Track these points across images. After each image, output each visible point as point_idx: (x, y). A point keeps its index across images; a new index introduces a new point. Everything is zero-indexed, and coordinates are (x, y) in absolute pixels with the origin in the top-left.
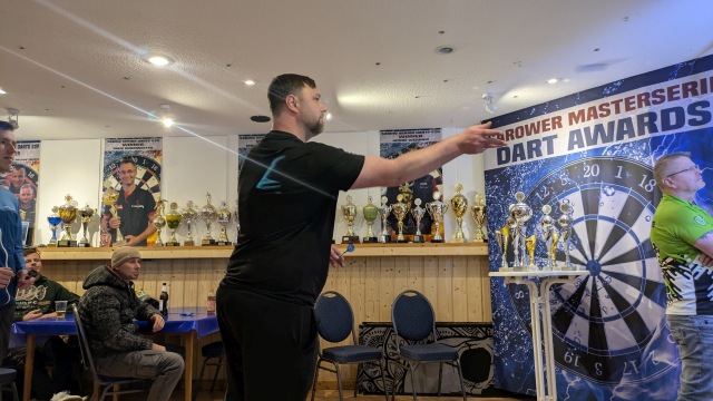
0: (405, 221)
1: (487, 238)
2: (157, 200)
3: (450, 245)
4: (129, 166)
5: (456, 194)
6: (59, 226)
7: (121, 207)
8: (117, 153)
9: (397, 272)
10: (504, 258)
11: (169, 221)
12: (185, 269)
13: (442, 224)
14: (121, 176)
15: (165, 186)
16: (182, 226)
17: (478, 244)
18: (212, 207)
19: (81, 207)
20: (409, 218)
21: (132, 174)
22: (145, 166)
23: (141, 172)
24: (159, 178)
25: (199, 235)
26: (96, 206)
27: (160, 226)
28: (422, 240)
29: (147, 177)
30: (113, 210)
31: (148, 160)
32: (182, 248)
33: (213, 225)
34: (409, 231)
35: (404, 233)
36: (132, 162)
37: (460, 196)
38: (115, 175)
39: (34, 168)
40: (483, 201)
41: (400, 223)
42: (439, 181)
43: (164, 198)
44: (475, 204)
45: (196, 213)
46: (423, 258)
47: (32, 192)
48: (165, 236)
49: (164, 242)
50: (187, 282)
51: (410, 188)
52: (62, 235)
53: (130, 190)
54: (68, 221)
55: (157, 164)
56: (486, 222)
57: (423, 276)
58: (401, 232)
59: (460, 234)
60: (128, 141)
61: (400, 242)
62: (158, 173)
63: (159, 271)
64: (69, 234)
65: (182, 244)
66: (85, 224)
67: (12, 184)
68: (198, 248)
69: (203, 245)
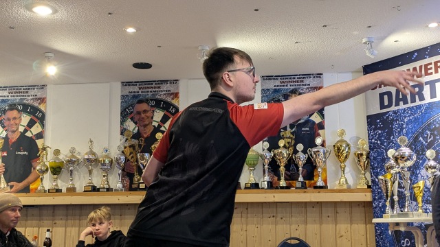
0: (287, 167)
1: (370, 184)
2: (40, 146)
3: (333, 191)
4: (14, 113)
5: (339, 139)
9: (279, 219)
10: (388, 204)
11: (52, 168)
12: (67, 216)
13: (324, 170)
14: (6, 123)
15: (49, 133)
16: (64, 172)
17: (362, 190)
18: (94, 154)
20: (291, 163)
21: (17, 121)
22: (30, 113)
23: (26, 119)
24: (43, 125)
25: (81, 181)
27: (43, 172)
28: (304, 186)
29: (31, 124)
31: (33, 107)
32: (64, 195)
33: (95, 171)
34: (291, 177)
35: (286, 179)
36: (17, 109)
37: (342, 141)
40: (366, 147)
41: (282, 169)
42: (321, 126)
43: (46, 144)
44: (359, 149)
45: (78, 160)
46: (305, 205)
48: (48, 182)
49: (47, 189)
50: (68, 229)
51: (292, 133)
53: (14, 137)
55: (41, 111)
56: (369, 167)
57: (306, 223)
58: (283, 178)
59: (343, 180)
60: (14, 89)
61: (282, 188)
62: (42, 120)
63: (40, 217)
65: (64, 190)
68: (80, 194)
69: (85, 191)
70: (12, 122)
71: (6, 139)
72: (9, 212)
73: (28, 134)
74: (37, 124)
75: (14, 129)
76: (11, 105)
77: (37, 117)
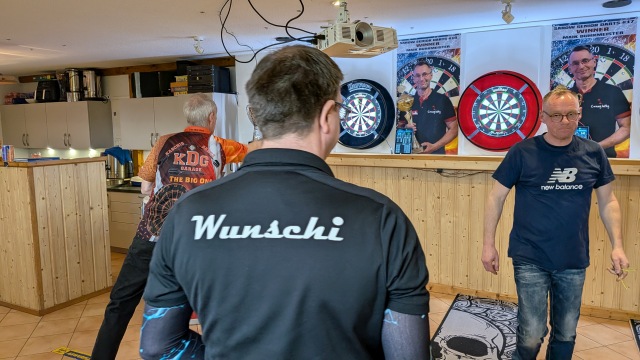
70: (422, 78)
71: (416, 96)
73: (441, 91)
74: (451, 79)
75: (425, 86)
76: (420, 59)
77: (450, 71)
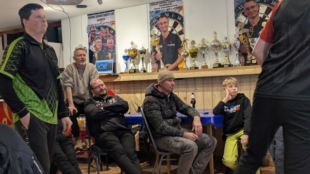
2: (182, 40)
4: (164, 19)
6: (129, 61)
7: (161, 47)
8: (157, 12)
11: (191, 53)
12: (203, 84)
14: (160, 26)
15: (186, 30)
16: (199, 56)
18: (218, 41)
19: (139, 48)
22: (174, 18)
24: (183, 25)
25: (210, 61)
26: (148, 47)
27: (186, 56)
29: (175, 25)
30: (157, 49)
31: (175, 14)
32: (200, 71)
33: (219, 54)
38: (156, 26)
39: (113, 27)
43: (186, 38)
45: (207, 47)
47: (113, 42)
48: (189, 63)
49: (189, 67)
50: (205, 93)
52: (131, 66)
53: (166, 35)
54: (133, 57)
55: (181, 16)
62: (182, 21)
63: (187, 85)
64: (134, 65)
65: (200, 68)
66: (143, 59)
67: (102, 38)
68: (210, 70)
69: (214, 68)
70: (164, 25)
71: (161, 36)
72: (168, 82)
74: (179, 25)
77: (178, 20)
